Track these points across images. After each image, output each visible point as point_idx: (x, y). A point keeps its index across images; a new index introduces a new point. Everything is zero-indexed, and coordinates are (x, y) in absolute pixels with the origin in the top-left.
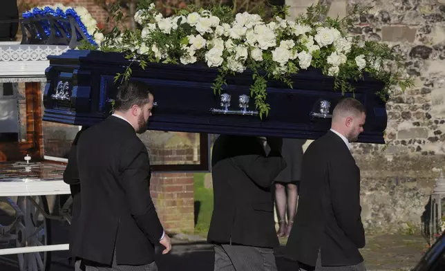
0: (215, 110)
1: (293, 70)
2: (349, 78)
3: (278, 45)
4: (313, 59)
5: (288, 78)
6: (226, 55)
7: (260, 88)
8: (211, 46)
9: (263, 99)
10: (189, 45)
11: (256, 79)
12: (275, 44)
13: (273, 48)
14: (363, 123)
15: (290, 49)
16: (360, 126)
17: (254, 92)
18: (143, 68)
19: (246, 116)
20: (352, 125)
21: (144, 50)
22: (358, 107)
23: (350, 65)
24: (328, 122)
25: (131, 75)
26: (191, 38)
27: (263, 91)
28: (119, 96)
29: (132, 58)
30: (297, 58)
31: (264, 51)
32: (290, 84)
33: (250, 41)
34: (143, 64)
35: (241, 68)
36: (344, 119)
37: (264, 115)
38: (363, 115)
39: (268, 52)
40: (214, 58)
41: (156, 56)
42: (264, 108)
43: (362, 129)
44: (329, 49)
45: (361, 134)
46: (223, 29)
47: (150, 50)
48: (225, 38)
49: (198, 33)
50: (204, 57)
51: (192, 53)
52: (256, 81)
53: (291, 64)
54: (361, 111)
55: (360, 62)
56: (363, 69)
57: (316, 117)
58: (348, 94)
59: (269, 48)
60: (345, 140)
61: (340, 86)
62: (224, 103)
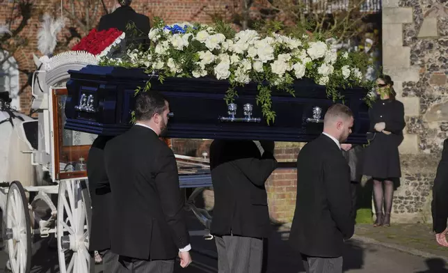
0: (224, 118)
1: (289, 80)
2: (338, 86)
3: (276, 58)
4: (306, 69)
5: (290, 88)
6: (233, 68)
7: (265, 98)
8: (219, 61)
9: (268, 106)
10: (200, 60)
11: (260, 89)
12: (273, 58)
13: (272, 61)
14: (351, 126)
15: (287, 62)
16: (349, 128)
17: (259, 102)
18: (161, 82)
19: (250, 122)
20: (342, 127)
21: (160, 65)
22: (347, 112)
23: (338, 75)
24: (320, 126)
25: (151, 89)
26: (201, 54)
27: (268, 100)
28: (139, 108)
29: (151, 73)
30: (293, 69)
31: (264, 64)
32: (292, 93)
33: (251, 54)
34: (161, 79)
35: (247, 80)
36: (335, 124)
37: (271, 121)
38: (352, 118)
39: (267, 65)
40: (221, 72)
41: (171, 71)
42: (270, 115)
43: (351, 131)
44: (319, 61)
45: (350, 135)
46: (228, 45)
47: (165, 65)
48: (230, 53)
49: (208, 49)
50: (213, 71)
51: (203, 67)
52: (261, 91)
53: (287, 75)
54: (350, 115)
55: (346, 71)
56: (348, 78)
57: (310, 122)
58: (339, 101)
59: (268, 61)
60: (337, 142)
61: (331, 93)
62: (231, 111)
